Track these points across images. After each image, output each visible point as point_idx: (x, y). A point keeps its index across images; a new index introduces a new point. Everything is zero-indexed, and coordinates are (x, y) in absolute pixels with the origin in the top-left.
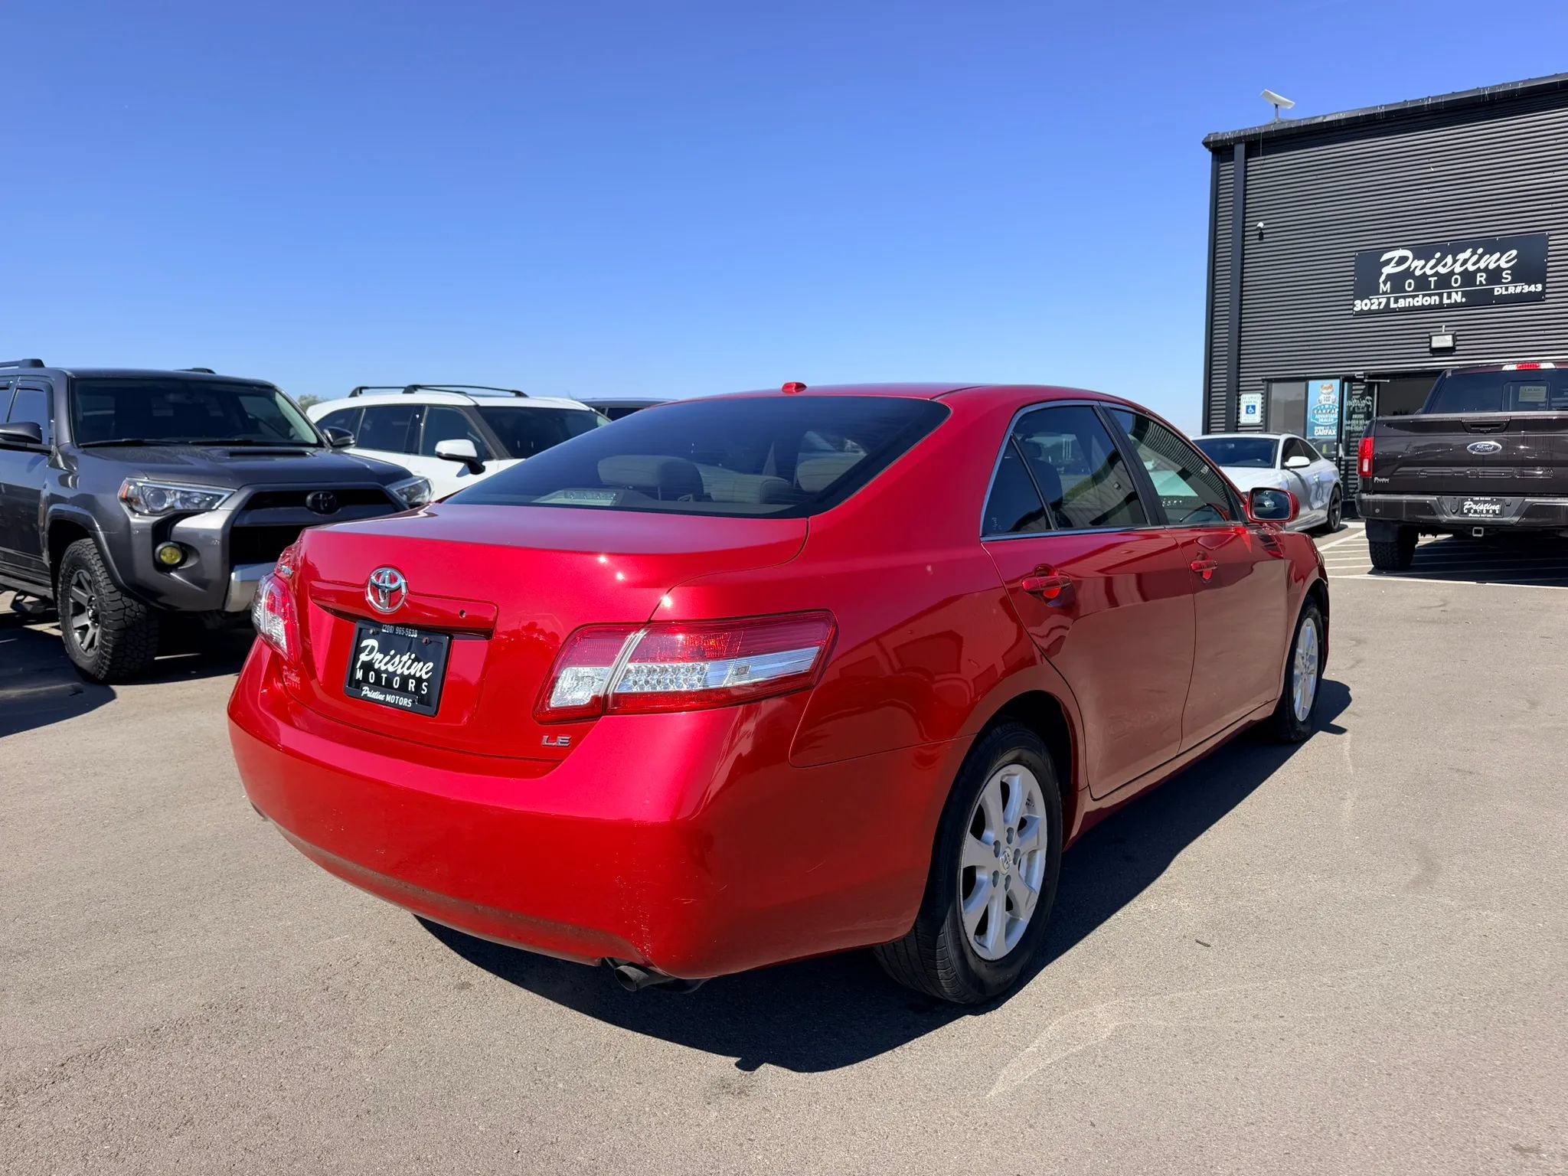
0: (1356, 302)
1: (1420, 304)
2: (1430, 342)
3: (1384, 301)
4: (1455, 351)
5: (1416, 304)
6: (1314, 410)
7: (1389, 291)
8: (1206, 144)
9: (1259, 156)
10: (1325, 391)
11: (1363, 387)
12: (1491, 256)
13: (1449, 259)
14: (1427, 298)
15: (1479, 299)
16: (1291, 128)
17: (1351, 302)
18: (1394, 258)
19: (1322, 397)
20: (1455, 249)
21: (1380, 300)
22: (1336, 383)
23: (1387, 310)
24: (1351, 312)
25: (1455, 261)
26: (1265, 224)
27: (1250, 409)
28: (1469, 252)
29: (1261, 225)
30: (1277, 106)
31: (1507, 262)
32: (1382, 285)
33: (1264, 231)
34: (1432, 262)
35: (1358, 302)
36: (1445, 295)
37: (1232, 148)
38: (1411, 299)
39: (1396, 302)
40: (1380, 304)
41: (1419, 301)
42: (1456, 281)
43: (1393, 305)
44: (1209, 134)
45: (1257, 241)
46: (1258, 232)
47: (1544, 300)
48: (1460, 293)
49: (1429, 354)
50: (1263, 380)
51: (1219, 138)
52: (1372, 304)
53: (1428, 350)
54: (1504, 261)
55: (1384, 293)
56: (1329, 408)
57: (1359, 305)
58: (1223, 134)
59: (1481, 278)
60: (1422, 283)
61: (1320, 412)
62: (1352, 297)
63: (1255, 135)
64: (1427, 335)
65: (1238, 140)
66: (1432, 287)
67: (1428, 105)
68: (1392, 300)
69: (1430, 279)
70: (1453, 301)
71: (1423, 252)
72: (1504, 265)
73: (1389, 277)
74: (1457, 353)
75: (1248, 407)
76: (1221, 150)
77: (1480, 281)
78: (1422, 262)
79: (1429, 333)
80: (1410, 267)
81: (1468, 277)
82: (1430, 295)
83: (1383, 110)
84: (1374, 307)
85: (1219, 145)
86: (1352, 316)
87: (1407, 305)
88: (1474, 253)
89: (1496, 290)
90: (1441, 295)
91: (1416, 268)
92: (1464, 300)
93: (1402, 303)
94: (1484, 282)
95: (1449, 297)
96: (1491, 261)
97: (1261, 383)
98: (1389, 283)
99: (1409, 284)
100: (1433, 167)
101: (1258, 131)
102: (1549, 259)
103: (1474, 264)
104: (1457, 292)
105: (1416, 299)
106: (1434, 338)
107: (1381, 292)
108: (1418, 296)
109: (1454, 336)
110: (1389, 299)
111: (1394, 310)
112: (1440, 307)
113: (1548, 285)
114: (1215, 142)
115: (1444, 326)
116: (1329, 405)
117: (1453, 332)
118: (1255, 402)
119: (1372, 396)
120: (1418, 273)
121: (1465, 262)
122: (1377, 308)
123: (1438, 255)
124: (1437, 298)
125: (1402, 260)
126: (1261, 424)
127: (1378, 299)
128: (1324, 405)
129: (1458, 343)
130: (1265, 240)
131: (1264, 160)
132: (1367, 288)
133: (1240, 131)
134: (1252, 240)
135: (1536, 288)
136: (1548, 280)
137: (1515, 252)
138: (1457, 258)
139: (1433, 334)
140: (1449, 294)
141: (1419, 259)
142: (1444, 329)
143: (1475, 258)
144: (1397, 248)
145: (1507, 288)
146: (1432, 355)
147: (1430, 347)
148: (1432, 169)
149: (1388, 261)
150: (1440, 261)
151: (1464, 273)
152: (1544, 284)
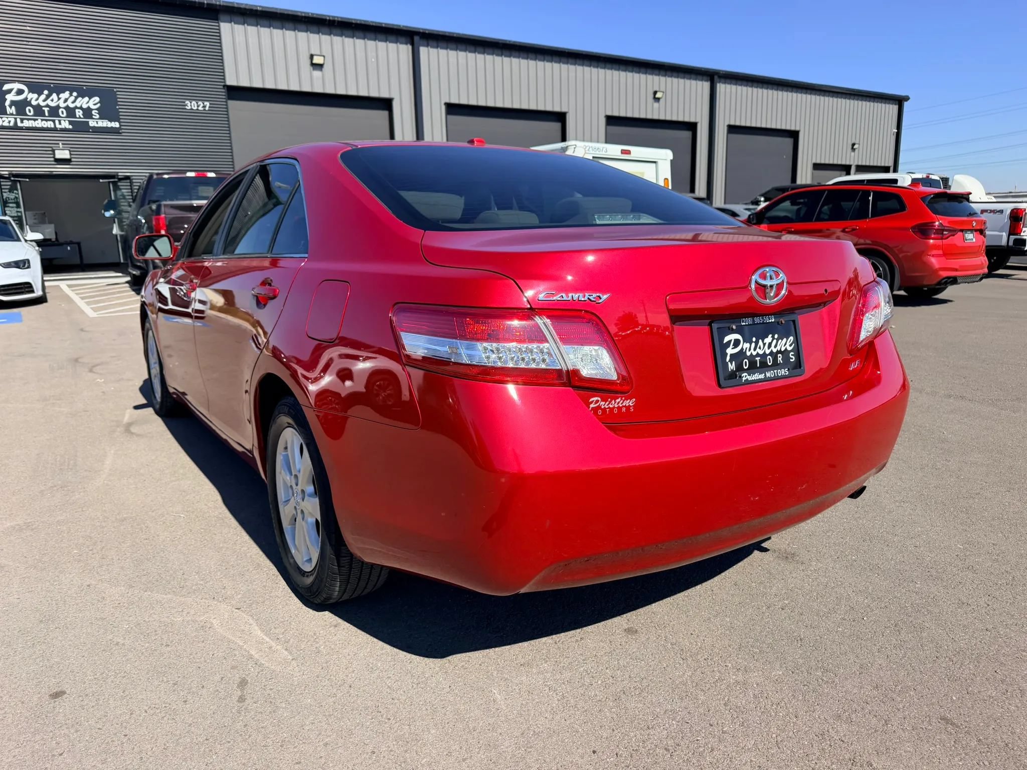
1: (40, 126)
2: (54, 154)
3: (13, 121)
4: (71, 161)
5: (38, 126)
7: (14, 113)
11: (10, 183)
12: (83, 98)
13: (54, 96)
14: (44, 122)
15: (80, 128)
18: (12, 89)
20: (59, 90)
21: (9, 119)
23: (15, 128)
25: (59, 99)
28: (67, 94)
31: (95, 104)
32: (8, 108)
34: (43, 97)
36: (57, 122)
38: (33, 122)
39: (22, 122)
40: (9, 122)
41: (39, 123)
42: (63, 113)
43: (19, 124)
47: (121, 133)
48: (67, 122)
49: (53, 163)
52: (3, 121)
53: (52, 159)
54: (93, 103)
55: (12, 114)
59: (79, 113)
60: (39, 111)
64: (50, 149)
66: (47, 114)
68: (19, 121)
70: (63, 127)
71: (36, 88)
72: (93, 107)
73: (13, 103)
74: (73, 163)
77: (79, 115)
78: (36, 96)
79: (51, 147)
80: (27, 98)
81: (71, 112)
82: (46, 120)
84: (6, 124)
87: (31, 126)
88: (71, 95)
89: (90, 123)
90: (54, 121)
91: (32, 99)
92: (71, 127)
93: (26, 124)
95: (60, 124)
96: (83, 102)
98: (13, 108)
99: (30, 111)
102: (120, 107)
103: (73, 102)
104: (65, 121)
105: (36, 122)
106: (57, 152)
107: (8, 113)
108: (37, 120)
109: (70, 151)
110: (16, 119)
111: (21, 128)
112: (55, 130)
113: (122, 124)
115: (60, 144)
117: (68, 149)
119: (17, 190)
121: (66, 100)
122: (8, 124)
124: (52, 123)
125: (20, 92)
127: (7, 118)
129: (72, 156)
135: (116, 125)
136: (121, 120)
137: (97, 99)
138: (60, 96)
139: (54, 148)
140: (60, 121)
141: (33, 93)
142: (61, 146)
143: (72, 98)
144: (14, 81)
145: (97, 122)
146: (55, 163)
147: (54, 157)
148: (28, 28)
149: (10, 91)
150: (48, 97)
151: (67, 108)
152: (120, 123)
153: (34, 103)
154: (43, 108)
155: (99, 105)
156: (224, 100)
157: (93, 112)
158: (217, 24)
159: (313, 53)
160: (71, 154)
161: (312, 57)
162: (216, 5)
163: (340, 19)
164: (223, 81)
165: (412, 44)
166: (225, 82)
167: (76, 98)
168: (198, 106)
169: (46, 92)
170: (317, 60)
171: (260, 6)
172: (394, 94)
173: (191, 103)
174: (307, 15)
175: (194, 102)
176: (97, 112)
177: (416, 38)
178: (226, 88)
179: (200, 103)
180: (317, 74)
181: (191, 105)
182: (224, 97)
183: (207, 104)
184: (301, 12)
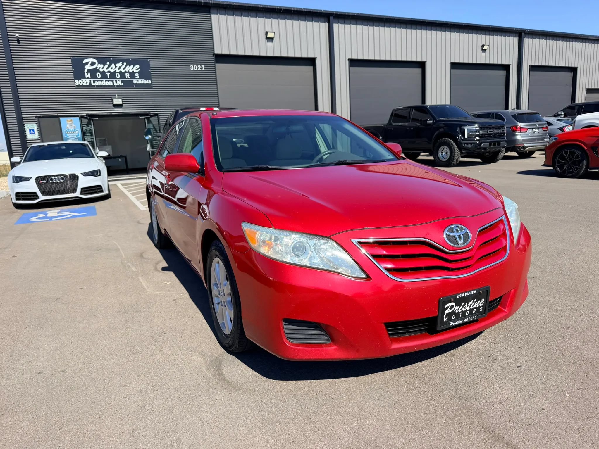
0: (75, 81)
1: (104, 84)
2: (113, 102)
3: (89, 82)
4: (123, 106)
5: (103, 84)
6: (65, 132)
7: (90, 77)
10: (69, 123)
11: (87, 121)
12: (130, 66)
13: (113, 65)
14: (107, 82)
15: (128, 84)
17: (73, 81)
18: (89, 62)
19: (68, 126)
20: (115, 61)
21: (87, 81)
22: (78, 118)
23: (90, 86)
24: (74, 85)
25: (116, 67)
26: (19, 36)
27: (32, 131)
28: (121, 63)
29: (17, 35)
31: (136, 70)
32: (86, 74)
33: (20, 39)
34: (106, 66)
35: (76, 81)
36: (114, 82)
38: (100, 82)
39: (94, 82)
40: (87, 83)
41: (104, 83)
42: (118, 76)
43: (93, 84)
45: (17, 44)
46: (16, 39)
47: (152, 87)
48: (120, 81)
49: (112, 107)
50: (36, 117)
52: (83, 82)
53: (112, 105)
54: (136, 69)
55: (88, 78)
56: (73, 131)
57: (78, 83)
59: (127, 75)
60: (104, 75)
61: (69, 132)
62: (73, 78)
64: (110, 99)
66: (108, 77)
68: (92, 81)
70: (118, 85)
71: (102, 61)
72: (135, 71)
73: (89, 71)
74: (124, 107)
75: (30, 130)
77: (127, 77)
78: (102, 65)
79: (111, 97)
80: (97, 67)
81: (122, 75)
82: (108, 81)
84: (85, 84)
86: (74, 88)
87: (99, 85)
88: (123, 64)
89: (134, 81)
90: (113, 81)
91: (100, 68)
92: (122, 84)
93: (97, 83)
95: (116, 83)
96: (130, 68)
97: (34, 118)
98: (89, 74)
99: (99, 75)
100: (99, 23)
102: (152, 70)
103: (124, 69)
104: (119, 80)
105: (103, 82)
106: (114, 100)
107: (86, 77)
108: (103, 80)
109: (122, 100)
110: (90, 81)
111: (94, 86)
112: (113, 86)
113: (153, 81)
115: (117, 95)
116: (73, 129)
117: (121, 98)
118: (33, 128)
119: (91, 125)
121: (120, 68)
124: (111, 82)
125: (93, 63)
126: (39, 139)
128: (70, 129)
129: (124, 103)
130: (21, 44)
132: (79, 75)
134: (13, 43)
135: (149, 82)
136: (152, 79)
137: (138, 66)
138: (116, 66)
139: (113, 98)
140: (116, 81)
141: (100, 64)
142: (117, 96)
143: (123, 66)
144: (90, 57)
145: (138, 81)
146: (114, 107)
147: (113, 104)
148: (98, 24)
149: (87, 63)
150: (109, 66)
151: (120, 73)
152: (151, 80)
153: (101, 70)
154: (107, 73)
155: (139, 70)
156: (213, 64)
157: (136, 75)
158: (209, 16)
159: (267, 31)
160: (122, 102)
161: (267, 33)
162: (209, 3)
163: (284, 8)
164: (213, 51)
165: (329, 22)
166: (214, 52)
167: (126, 66)
168: (198, 68)
169: (108, 63)
170: (270, 35)
171: (236, 3)
172: (317, 55)
173: (193, 66)
174: (264, 7)
175: (195, 66)
176: (138, 74)
177: (331, 18)
178: (214, 56)
179: (199, 66)
180: (270, 44)
181: (194, 67)
182: (213, 61)
183: (203, 66)
184: (261, 5)
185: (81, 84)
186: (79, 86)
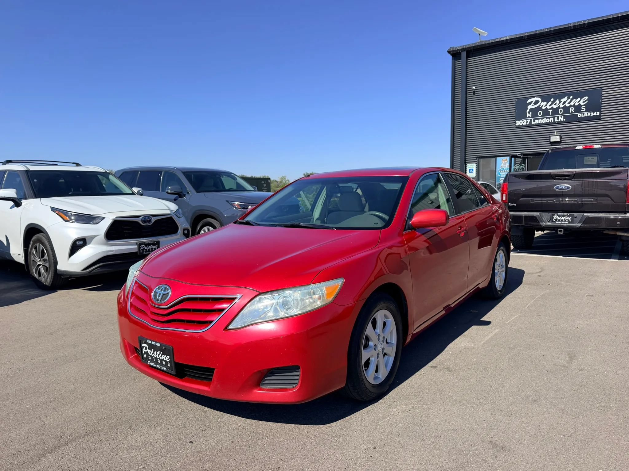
0: (516, 122)
1: (545, 122)
2: (550, 139)
3: (529, 121)
4: (561, 143)
5: (543, 122)
6: (499, 170)
7: (531, 116)
8: (449, 52)
9: (472, 57)
10: (504, 162)
11: (521, 160)
12: (576, 99)
13: (557, 101)
15: (571, 119)
16: (485, 44)
17: (514, 122)
18: (533, 101)
19: (502, 165)
20: (561, 96)
21: (527, 121)
22: (508, 158)
23: (530, 125)
24: (514, 126)
25: (560, 102)
26: (475, 88)
28: (566, 98)
29: (474, 88)
30: (480, 34)
32: (528, 114)
33: (475, 91)
34: (550, 103)
35: (517, 122)
36: (556, 118)
37: (460, 54)
38: (541, 120)
39: (534, 121)
42: (561, 111)
43: (533, 123)
44: (450, 48)
45: (473, 95)
46: (473, 91)
47: (600, 119)
48: (563, 117)
49: (549, 145)
50: (476, 157)
51: (455, 49)
52: (524, 122)
53: (549, 143)
54: (582, 101)
55: (529, 117)
56: (506, 170)
57: (518, 123)
58: (456, 48)
59: (572, 110)
60: (546, 113)
61: (502, 171)
62: (515, 119)
63: (470, 47)
64: (548, 136)
65: (463, 50)
66: (550, 114)
67: (546, 32)
68: (532, 120)
69: (549, 110)
70: (560, 120)
71: (545, 99)
72: (582, 104)
73: (531, 110)
75: (470, 170)
76: (455, 55)
77: (572, 111)
78: (545, 103)
79: (549, 135)
80: (540, 105)
81: (566, 109)
82: (549, 118)
83: (526, 34)
85: (455, 52)
86: (515, 128)
87: (539, 123)
88: (568, 98)
89: (579, 115)
90: (554, 118)
91: (543, 105)
92: (564, 120)
93: (537, 122)
94: (573, 112)
95: (558, 119)
96: (576, 102)
97: (475, 159)
98: (531, 113)
99: (540, 113)
100: (549, 60)
101: (471, 45)
102: (602, 100)
103: (569, 103)
104: (561, 116)
105: (543, 120)
106: (551, 137)
107: (527, 117)
108: (544, 118)
111: (533, 125)
112: (554, 123)
113: (602, 112)
114: (453, 51)
115: (556, 132)
116: (506, 168)
117: (560, 135)
118: (473, 167)
119: (525, 164)
120: (544, 108)
121: (565, 102)
122: (526, 124)
123: (552, 100)
124: (552, 119)
125: (537, 102)
126: (476, 177)
127: (526, 120)
128: (504, 168)
129: (562, 139)
130: (476, 95)
131: (475, 58)
132: (522, 116)
133: (463, 46)
134: (470, 95)
135: (597, 114)
136: (602, 110)
137: (587, 98)
139: (551, 135)
140: (558, 117)
141: (544, 102)
144: (534, 97)
145: (584, 114)
146: (551, 145)
147: (550, 141)
149: (530, 103)
150: (553, 102)
151: (564, 107)
152: (600, 112)
155: (588, 101)
157: (582, 107)
167: (572, 100)
176: (585, 106)
185: (521, 124)
186: (519, 127)
